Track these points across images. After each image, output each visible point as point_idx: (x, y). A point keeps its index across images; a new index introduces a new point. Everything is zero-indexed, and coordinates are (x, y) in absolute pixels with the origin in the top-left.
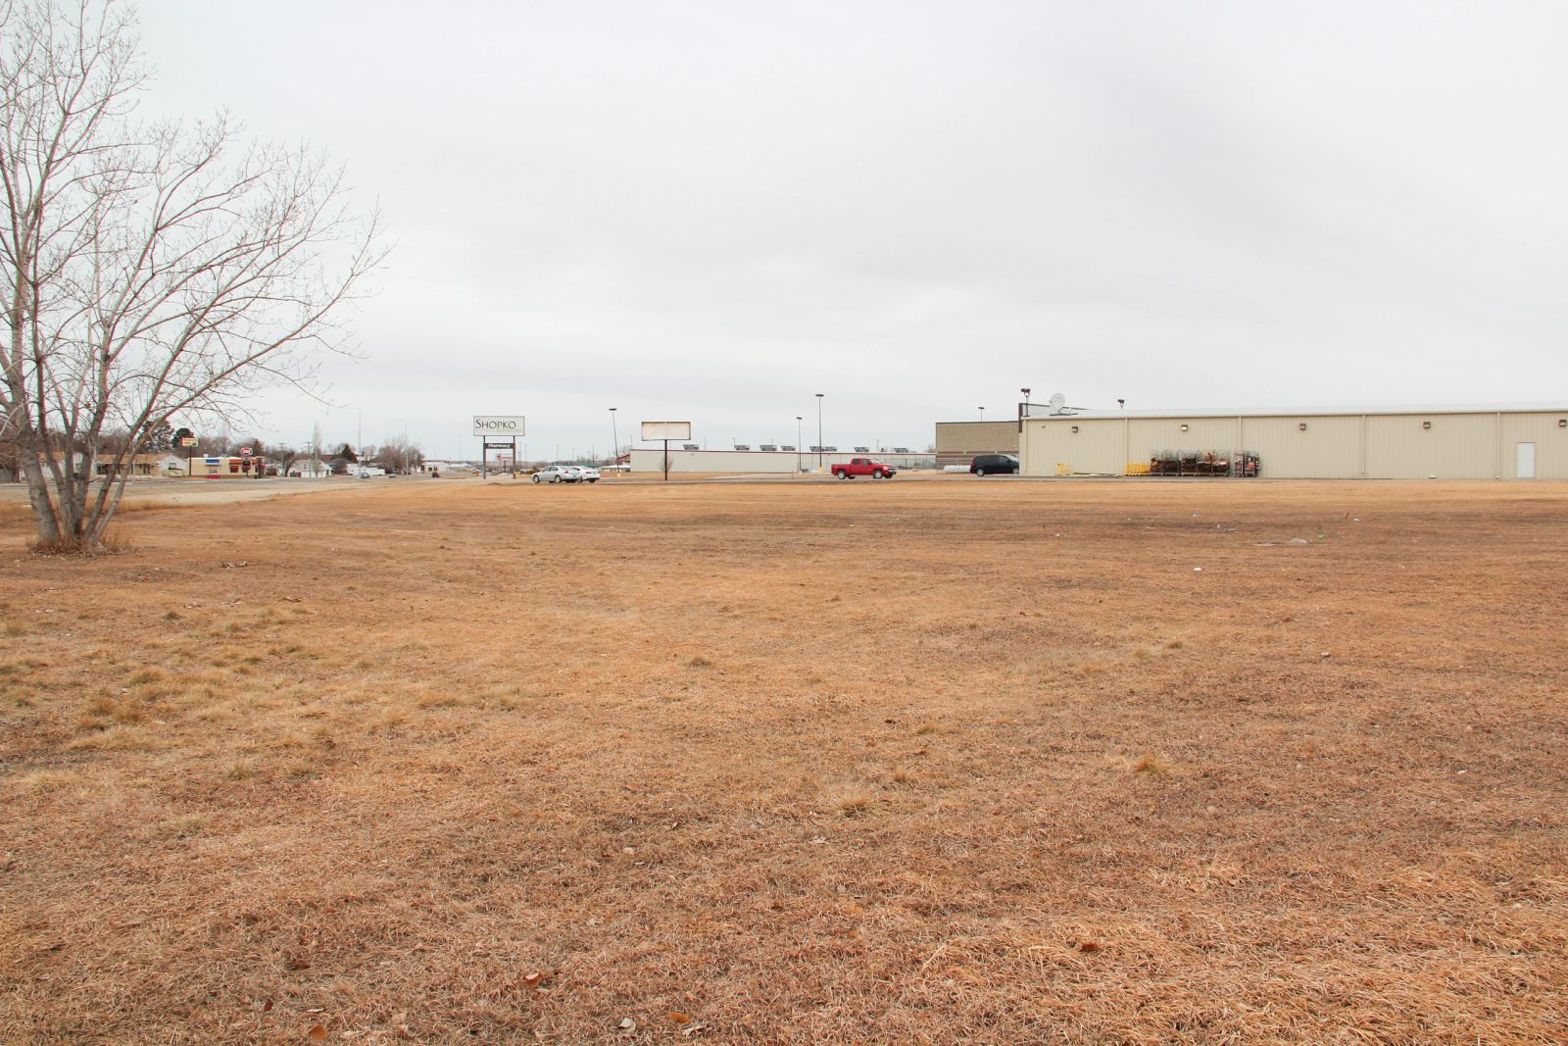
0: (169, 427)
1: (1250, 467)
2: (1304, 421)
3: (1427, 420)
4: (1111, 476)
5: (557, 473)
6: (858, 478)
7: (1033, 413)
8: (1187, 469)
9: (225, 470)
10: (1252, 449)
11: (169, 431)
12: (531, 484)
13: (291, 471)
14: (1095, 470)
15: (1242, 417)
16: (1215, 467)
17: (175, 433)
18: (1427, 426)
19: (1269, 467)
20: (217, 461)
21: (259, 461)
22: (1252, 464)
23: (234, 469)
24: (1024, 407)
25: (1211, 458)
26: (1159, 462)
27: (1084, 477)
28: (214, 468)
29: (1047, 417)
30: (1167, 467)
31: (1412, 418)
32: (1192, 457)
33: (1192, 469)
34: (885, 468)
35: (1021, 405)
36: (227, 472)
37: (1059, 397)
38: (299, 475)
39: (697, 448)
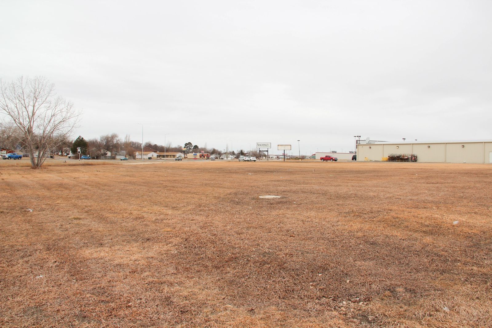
0: (192, 145)
1: (414, 159)
2: (429, 145)
3: (463, 145)
4: (377, 161)
5: (243, 159)
6: (328, 161)
7: (361, 143)
8: (397, 159)
9: (198, 157)
10: (415, 153)
11: (192, 146)
12: (238, 162)
13: (221, 157)
14: (374, 159)
15: (413, 144)
16: (404, 159)
17: (193, 147)
18: (463, 146)
19: (420, 159)
20: (196, 154)
21: (208, 155)
22: (413, 158)
23: (201, 157)
24: (358, 141)
25: (404, 156)
26: (390, 157)
27: (371, 161)
28: (195, 157)
29: (366, 144)
30: (393, 159)
31: (459, 144)
32: (399, 156)
33: (398, 159)
34: (334, 158)
35: (357, 141)
36: (199, 158)
37: (368, 138)
38: (223, 159)
39: (336, 152)
